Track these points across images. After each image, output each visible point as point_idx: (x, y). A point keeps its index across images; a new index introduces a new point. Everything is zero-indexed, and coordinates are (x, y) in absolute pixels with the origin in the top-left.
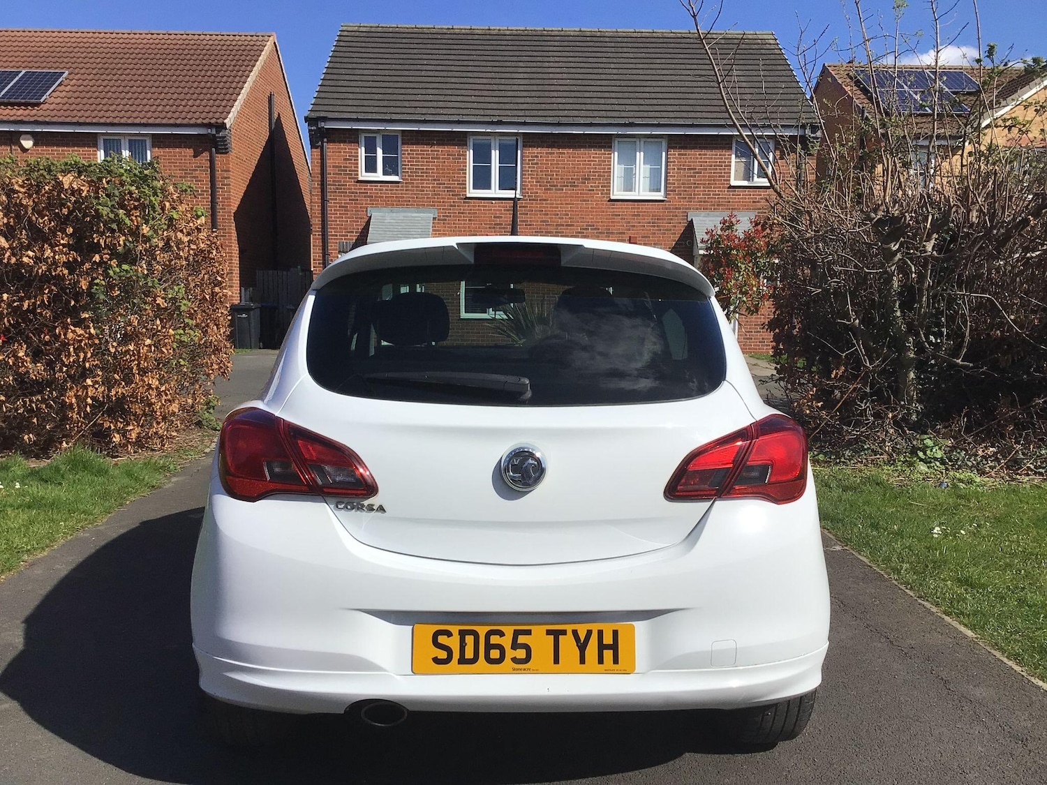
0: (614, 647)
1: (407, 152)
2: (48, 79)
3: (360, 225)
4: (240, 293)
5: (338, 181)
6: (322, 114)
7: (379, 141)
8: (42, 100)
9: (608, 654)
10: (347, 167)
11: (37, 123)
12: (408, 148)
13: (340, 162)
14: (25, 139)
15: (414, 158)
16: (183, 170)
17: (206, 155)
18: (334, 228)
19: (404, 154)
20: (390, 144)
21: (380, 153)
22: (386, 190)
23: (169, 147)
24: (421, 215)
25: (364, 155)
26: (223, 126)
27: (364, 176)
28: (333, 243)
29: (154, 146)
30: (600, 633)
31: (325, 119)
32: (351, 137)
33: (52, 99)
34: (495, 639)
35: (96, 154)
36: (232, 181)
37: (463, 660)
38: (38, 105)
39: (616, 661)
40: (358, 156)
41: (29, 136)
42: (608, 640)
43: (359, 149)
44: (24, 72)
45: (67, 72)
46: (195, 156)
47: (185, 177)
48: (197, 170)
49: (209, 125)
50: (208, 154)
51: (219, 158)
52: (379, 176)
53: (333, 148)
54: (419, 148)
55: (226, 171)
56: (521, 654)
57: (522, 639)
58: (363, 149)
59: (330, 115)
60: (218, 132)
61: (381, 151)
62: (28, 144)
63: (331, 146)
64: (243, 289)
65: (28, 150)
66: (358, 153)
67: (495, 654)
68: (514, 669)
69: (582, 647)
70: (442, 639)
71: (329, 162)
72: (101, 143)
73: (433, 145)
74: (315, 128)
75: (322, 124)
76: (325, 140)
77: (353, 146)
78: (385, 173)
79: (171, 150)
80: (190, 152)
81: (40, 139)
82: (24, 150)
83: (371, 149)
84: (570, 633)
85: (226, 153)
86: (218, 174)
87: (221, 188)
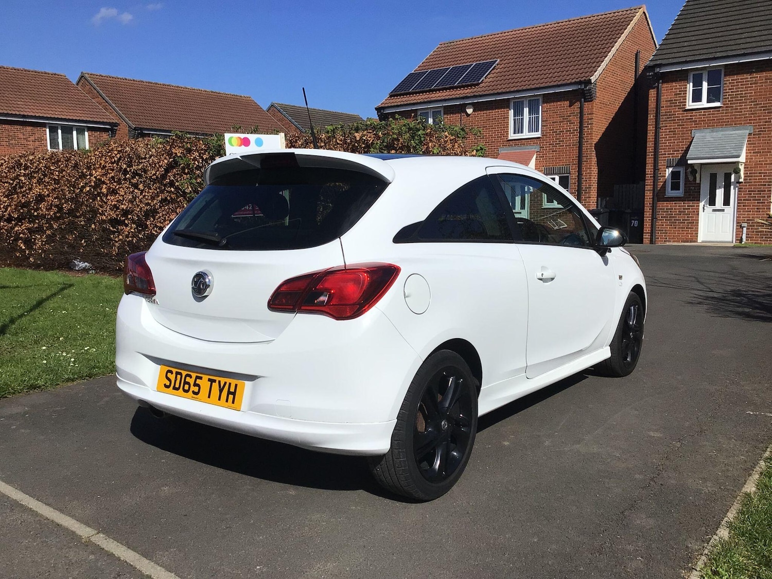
0: (234, 394)
1: (728, 82)
2: (482, 69)
3: (685, 145)
4: (597, 202)
5: (669, 112)
6: (659, 62)
7: (705, 76)
8: (480, 82)
9: (231, 397)
10: (677, 100)
11: (475, 97)
12: (729, 79)
13: (671, 96)
14: (468, 108)
15: (734, 86)
16: (562, 117)
17: (578, 104)
18: (664, 149)
19: (726, 84)
20: (714, 77)
21: (705, 85)
22: (709, 114)
23: (553, 102)
24: (737, 132)
25: (691, 88)
26: (589, 82)
27: (690, 105)
28: (662, 160)
29: (544, 102)
30: (230, 384)
31: (660, 66)
32: (682, 76)
33: (487, 80)
34: (188, 379)
35: (508, 113)
36: (594, 121)
37: (175, 388)
38: (478, 84)
39: (233, 402)
40: (686, 91)
41: (471, 106)
42: (232, 390)
43: (688, 85)
44: (475, 64)
45: (499, 60)
46: (570, 106)
47: (562, 122)
48: (571, 116)
49: (580, 83)
50: (579, 103)
51: (586, 105)
52: (704, 104)
53: (667, 87)
54: (740, 77)
55: (590, 114)
56: (196, 389)
57: (198, 381)
58: (691, 84)
59: (664, 62)
60: (585, 87)
61: (707, 83)
62: (470, 111)
63: (665, 85)
64: (599, 199)
65: (470, 115)
66: (686, 88)
67: (186, 387)
68: (192, 397)
69: (221, 391)
70: (169, 375)
71: (663, 98)
72: (512, 105)
73: (751, 73)
74: (653, 73)
75: (657, 70)
76: (661, 81)
77: (682, 83)
78: (709, 101)
79: (555, 104)
80: (567, 103)
81: (478, 107)
82: (468, 115)
83: (698, 84)
84: (217, 382)
85: (591, 101)
86: (585, 117)
87: (586, 127)
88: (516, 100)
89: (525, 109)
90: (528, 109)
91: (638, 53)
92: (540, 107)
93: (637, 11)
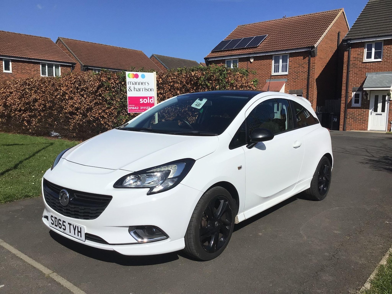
1: (385, 48)
2: (259, 39)
3: (363, 80)
4: (316, 108)
5: (354, 63)
6: (350, 38)
7: (374, 45)
8: (258, 46)
10: (358, 57)
11: (255, 53)
12: (386, 47)
13: (356, 55)
14: (251, 59)
15: (388, 51)
16: (299, 64)
17: (307, 58)
18: (351, 82)
19: (384, 49)
20: (378, 46)
21: (373, 50)
22: (375, 65)
23: (295, 57)
24: (389, 74)
25: (366, 51)
26: (313, 47)
27: (365, 60)
28: (350, 88)
29: (290, 57)
31: (350, 40)
32: (362, 45)
33: (261, 45)
35: (272, 62)
36: (316, 67)
38: (256, 47)
40: (363, 53)
41: (253, 58)
43: (365, 50)
44: (255, 37)
45: (267, 35)
46: (304, 59)
47: (299, 67)
48: (304, 64)
49: (309, 47)
50: (308, 57)
51: (312, 59)
52: (373, 59)
53: (353, 51)
55: (313, 63)
58: (366, 49)
59: (352, 38)
60: (312, 49)
61: (374, 49)
62: (252, 60)
63: (353, 50)
64: (317, 107)
65: (252, 62)
66: (364, 51)
71: (351, 56)
72: (273, 58)
74: (346, 43)
75: (349, 42)
76: (350, 48)
77: (362, 49)
78: (375, 58)
79: (296, 58)
80: (302, 58)
81: (256, 59)
82: (251, 63)
83: (370, 49)
85: (314, 57)
86: (311, 65)
87: (311, 70)
88: (276, 56)
89: (280, 60)
90: (281, 60)
91: (339, 33)
92: (288, 59)
93: (339, 11)
